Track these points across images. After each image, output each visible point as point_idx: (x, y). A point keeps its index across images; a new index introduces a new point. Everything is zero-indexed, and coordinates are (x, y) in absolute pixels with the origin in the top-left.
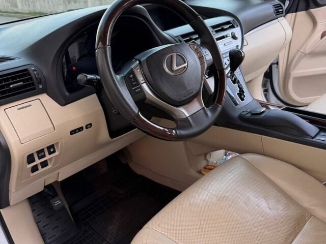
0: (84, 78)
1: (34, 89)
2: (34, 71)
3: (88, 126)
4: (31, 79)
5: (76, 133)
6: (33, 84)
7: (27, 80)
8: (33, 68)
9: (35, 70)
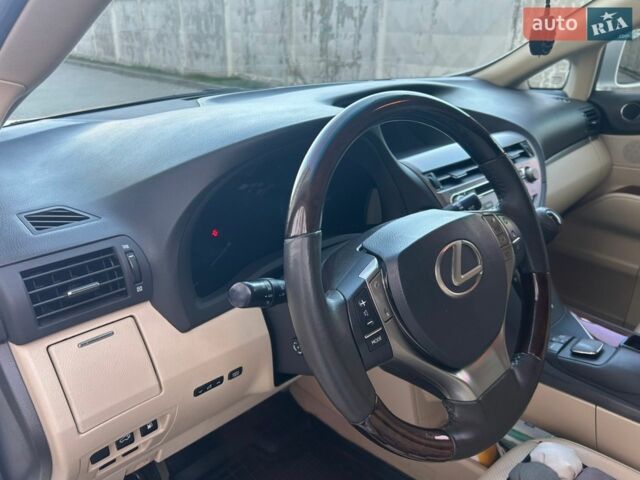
0: (245, 290)
1: (124, 293)
2: (127, 252)
3: (235, 374)
4: (120, 271)
5: (206, 390)
6: (122, 283)
7: (111, 274)
8: (126, 247)
9: (131, 251)
